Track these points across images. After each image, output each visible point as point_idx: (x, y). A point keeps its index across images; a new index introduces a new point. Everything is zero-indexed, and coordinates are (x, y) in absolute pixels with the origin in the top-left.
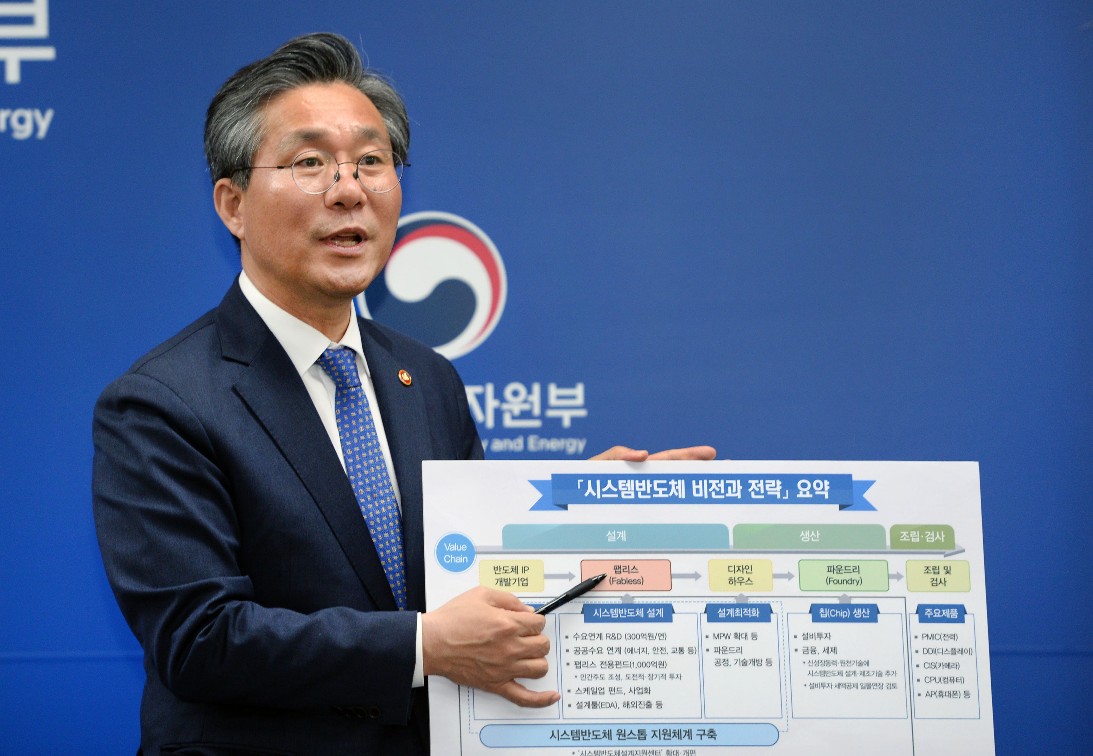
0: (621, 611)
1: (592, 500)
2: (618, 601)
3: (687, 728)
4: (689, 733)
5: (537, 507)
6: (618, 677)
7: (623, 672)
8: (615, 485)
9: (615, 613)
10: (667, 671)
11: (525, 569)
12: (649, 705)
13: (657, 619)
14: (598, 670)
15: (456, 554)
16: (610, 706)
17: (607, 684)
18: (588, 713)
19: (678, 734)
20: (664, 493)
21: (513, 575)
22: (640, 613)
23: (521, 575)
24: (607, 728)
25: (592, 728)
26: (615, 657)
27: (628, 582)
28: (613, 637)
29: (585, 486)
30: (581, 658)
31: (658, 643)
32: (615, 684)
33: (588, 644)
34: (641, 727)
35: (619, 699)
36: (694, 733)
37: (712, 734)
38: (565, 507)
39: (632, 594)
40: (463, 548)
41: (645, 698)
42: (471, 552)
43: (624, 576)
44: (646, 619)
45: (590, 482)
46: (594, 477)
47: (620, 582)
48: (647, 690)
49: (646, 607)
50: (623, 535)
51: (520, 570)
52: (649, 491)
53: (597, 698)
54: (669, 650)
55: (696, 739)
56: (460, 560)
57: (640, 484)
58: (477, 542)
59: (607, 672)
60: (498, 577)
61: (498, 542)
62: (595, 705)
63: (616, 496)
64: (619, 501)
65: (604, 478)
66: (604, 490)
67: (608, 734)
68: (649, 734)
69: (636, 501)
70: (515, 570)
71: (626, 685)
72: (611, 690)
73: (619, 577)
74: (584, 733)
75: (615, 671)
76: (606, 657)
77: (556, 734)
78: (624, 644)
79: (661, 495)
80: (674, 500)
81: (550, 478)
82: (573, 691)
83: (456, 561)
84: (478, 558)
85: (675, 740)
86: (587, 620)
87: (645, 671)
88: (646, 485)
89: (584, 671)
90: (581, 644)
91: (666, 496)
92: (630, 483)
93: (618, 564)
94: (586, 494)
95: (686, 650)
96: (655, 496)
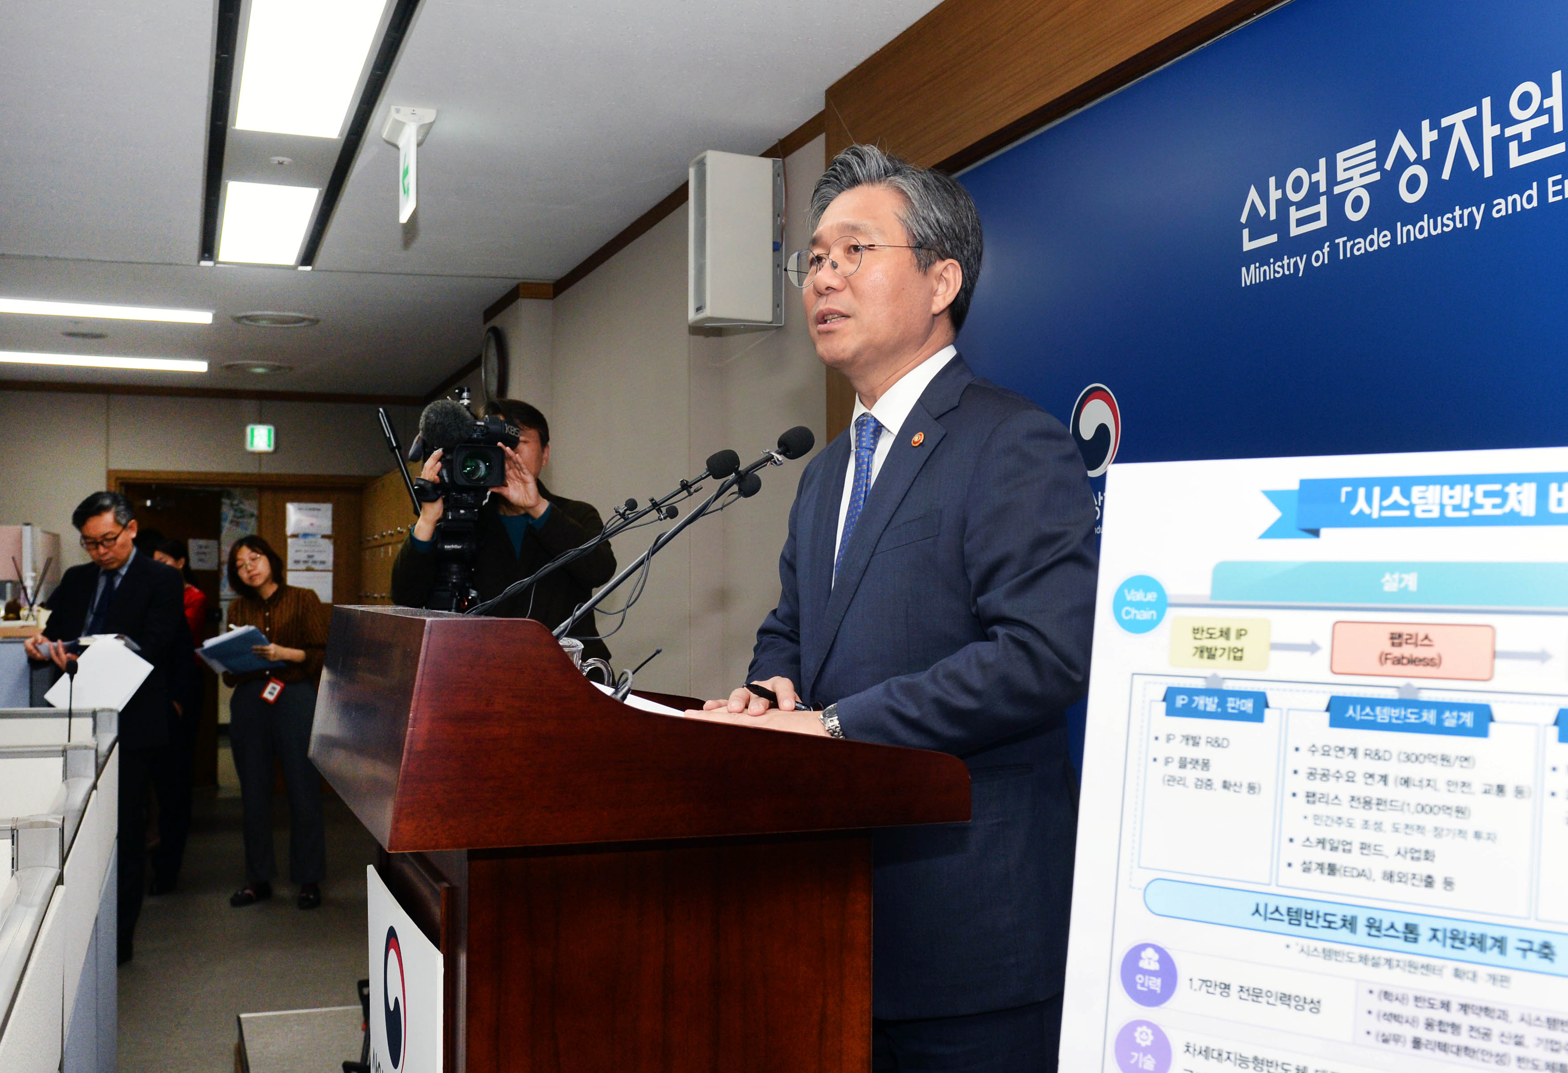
0: (1395, 712)
1: (1363, 521)
2: (1392, 694)
3: (1498, 933)
4: (1500, 943)
5: (1272, 533)
6: (1378, 826)
7: (1388, 817)
8: (1406, 494)
9: (1383, 714)
10: (1470, 825)
11: (1240, 634)
12: (1429, 882)
13: (1460, 730)
14: (1344, 810)
15: (1139, 605)
16: (1359, 875)
17: (1357, 836)
18: (1319, 881)
19: (1479, 942)
20: (1495, 506)
21: (1221, 643)
22: (1430, 717)
23: (1233, 642)
24: (1349, 912)
25: (1323, 909)
26: (1376, 791)
27: (1412, 661)
28: (1377, 755)
29: (1352, 498)
30: (1317, 786)
31: (1457, 773)
32: (1370, 837)
33: (1331, 763)
34: (1411, 920)
35: (1376, 865)
36: (1511, 944)
37: (1546, 951)
38: (1315, 533)
39: (1417, 683)
40: (1151, 597)
41: (1423, 868)
42: (1162, 604)
43: (1407, 650)
44: (1439, 729)
45: (1362, 492)
46: (1369, 483)
47: (1398, 661)
48: (1428, 855)
49: (1441, 707)
50: (1411, 581)
51: (1233, 634)
52: (1466, 505)
53: (1338, 858)
54: (1478, 787)
55: (1513, 956)
56: (1145, 615)
57: (1452, 493)
58: (1173, 589)
59: (1360, 814)
60: (1199, 644)
61: (1203, 589)
62: (1332, 869)
63: (1406, 513)
64: (1412, 521)
65: (1386, 484)
66: (1386, 503)
67: (1350, 923)
68: (1425, 933)
69: (1442, 521)
70: (1225, 634)
71: (1390, 841)
72: (1364, 846)
73: (1397, 652)
74: (1309, 915)
75: (1373, 815)
76: (1360, 789)
77: (1262, 910)
78: (1395, 769)
79: (1488, 511)
80: (1513, 519)
81: (1295, 486)
82: (1298, 841)
83: (1139, 617)
84: (1171, 612)
85: (1472, 953)
86: (1334, 723)
87: (1429, 821)
88: (1462, 494)
89: (1320, 808)
90: (1320, 763)
91: (1498, 512)
92: (1433, 491)
93: (1397, 629)
94: (1354, 512)
95: (1510, 790)
96: (1476, 512)
